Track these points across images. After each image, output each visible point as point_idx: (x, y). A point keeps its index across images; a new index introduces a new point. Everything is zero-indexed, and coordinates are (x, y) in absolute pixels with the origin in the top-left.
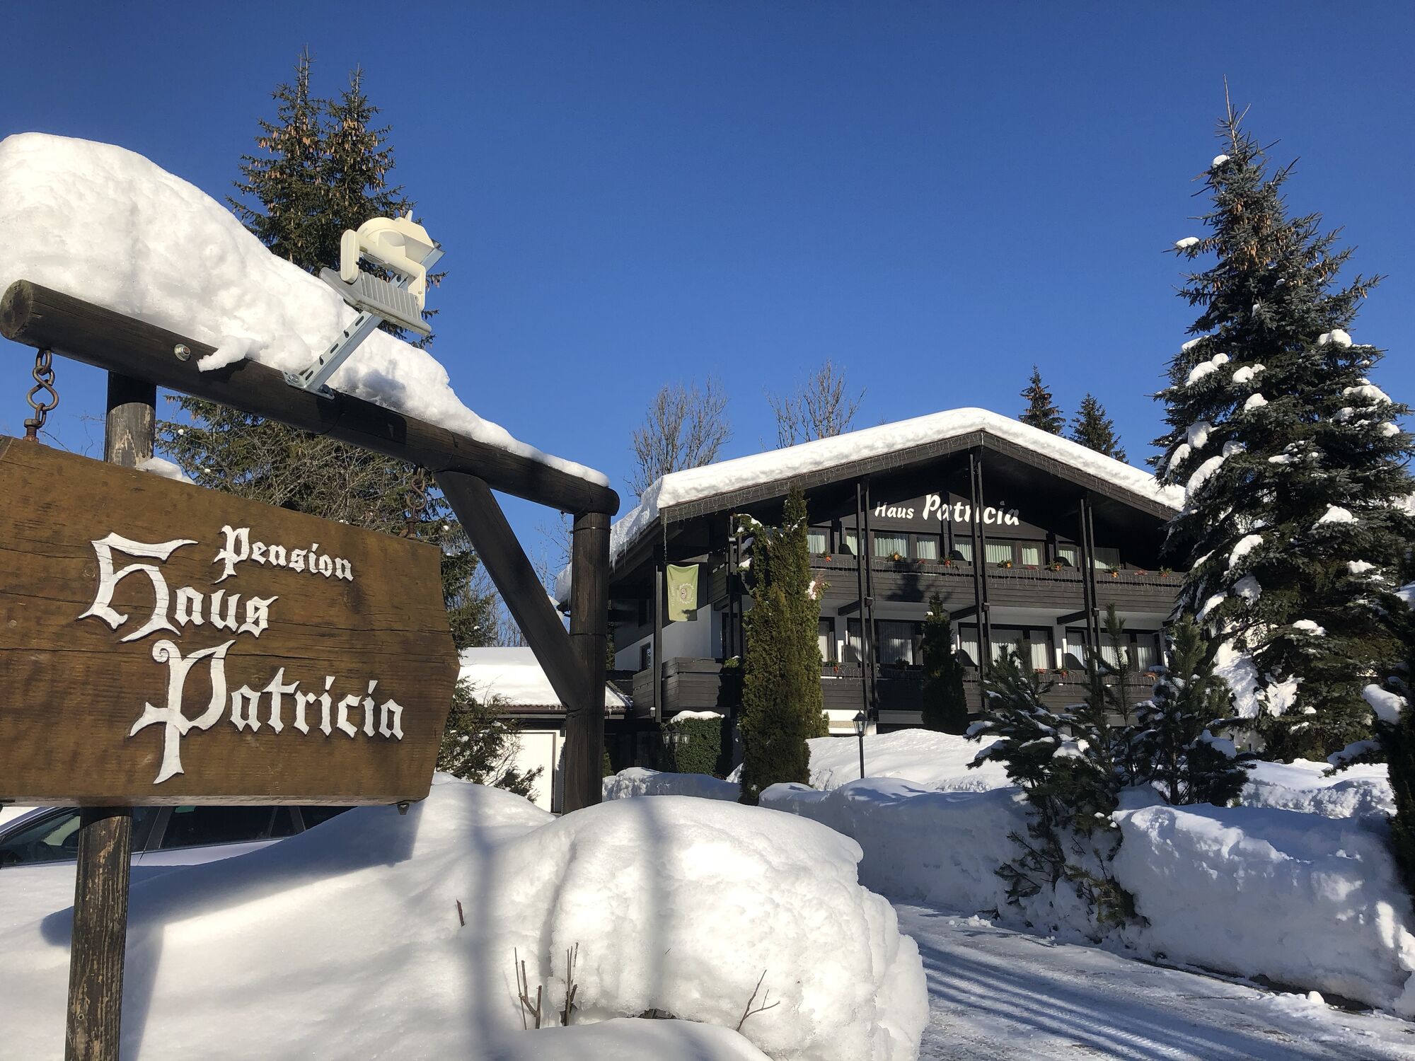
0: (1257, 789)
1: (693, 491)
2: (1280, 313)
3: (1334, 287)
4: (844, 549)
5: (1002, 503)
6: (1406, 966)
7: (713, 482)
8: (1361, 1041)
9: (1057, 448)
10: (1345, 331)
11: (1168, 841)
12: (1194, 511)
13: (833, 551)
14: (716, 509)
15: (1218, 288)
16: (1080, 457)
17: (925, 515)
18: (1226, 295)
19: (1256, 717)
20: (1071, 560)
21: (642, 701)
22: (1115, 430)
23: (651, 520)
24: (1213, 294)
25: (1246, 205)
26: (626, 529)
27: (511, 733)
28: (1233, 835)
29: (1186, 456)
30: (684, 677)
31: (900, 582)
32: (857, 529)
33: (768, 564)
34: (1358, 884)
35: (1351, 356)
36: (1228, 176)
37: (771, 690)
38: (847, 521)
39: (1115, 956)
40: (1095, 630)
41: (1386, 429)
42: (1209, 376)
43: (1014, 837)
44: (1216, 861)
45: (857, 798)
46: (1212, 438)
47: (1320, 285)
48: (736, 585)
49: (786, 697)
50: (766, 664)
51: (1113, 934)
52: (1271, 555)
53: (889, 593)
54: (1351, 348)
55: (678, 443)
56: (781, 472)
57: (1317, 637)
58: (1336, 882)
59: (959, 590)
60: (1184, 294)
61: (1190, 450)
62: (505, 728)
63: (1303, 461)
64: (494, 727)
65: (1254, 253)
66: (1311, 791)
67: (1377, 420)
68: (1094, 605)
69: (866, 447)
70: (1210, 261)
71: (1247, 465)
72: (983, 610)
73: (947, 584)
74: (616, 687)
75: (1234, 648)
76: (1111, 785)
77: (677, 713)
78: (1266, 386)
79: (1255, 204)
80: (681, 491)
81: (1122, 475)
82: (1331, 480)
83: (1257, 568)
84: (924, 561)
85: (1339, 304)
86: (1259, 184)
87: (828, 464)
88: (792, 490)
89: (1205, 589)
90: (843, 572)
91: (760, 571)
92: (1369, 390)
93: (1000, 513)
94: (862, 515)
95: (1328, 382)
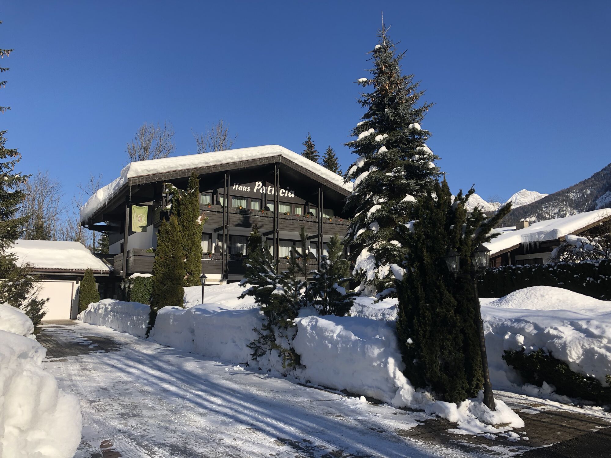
0: (362, 309)
1: (146, 171)
2: (395, 114)
3: (417, 105)
4: (218, 203)
5: (288, 188)
6: (397, 385)
7: (156, 167)
8: (374, 419)
9: (311, 166)
10: (419, 124)
11: (314, 332)
12: (357, 194)
13: (213, 204)
14: (157, 180)
15: (373, 101)
16: (320, 170)
17: (255, 190)
18: (376, 104)
19: (374, 279)
20: (314, 214)
21: (118, 268)
22: (339, 162)
23: (125, 183)
24: (371, 103)
25: (386, 67)
26: (113, 187)
27: (36, 281)
28: (339, 329)
29: (355, 170)
30: (137, 258)
31: (242, 219)
32: (224, 194)
33: (179, 207)
34: (382, 349)
35: (420, 135)
36: (380, 54)
37: (167, 264)
38: (220, 190)
39: (290, 382)
40: (321, 243)
41: (430, 165)
42: (366, 137)
43: (255, 330)
44: (331, 341)
45: (196, 313)
46: (366, 164)
47: (411, 104)
48: (165, 215)
49: (174, 267)
50: (166, 252)
51: (291, 373)
52: (384, 213)
53: (237, 223)
54: (420, 131)
55: (149, 150)
56: (189, 166)
57: (398, 247)
58: (374, 349)
59: (267, 223)
60: (360, 102)
61: (356, 168)
62: (33, 278)
63: (399, 175)
64: (26, 278)
65: (387, 87)
66: (382, 310)
67: (427, 161)
68: (322, 232)
69: (229, 158)
70: (371, 90)
71: (377, 176)
72: (276, 232)
73: (262, 221)
74: (107, 262)
75: (368, 251)
76: (296, 307)
77: (132, 274)
78: (388, 144)
79: (389, 67)
80: (140, 171)
81: (336, 179)
82: (408, 184)
83: (378, 219)
84: (253, 210)
85: (418, 113)
86: (392, 59)
87: (211, 164)
88: (193, 174)
89: (359, 226)
90: (216, 213)
91: (176, 210)
92: (426, 148)
93: (287, 192)
94: (226, 188)
95: (411, 144)
